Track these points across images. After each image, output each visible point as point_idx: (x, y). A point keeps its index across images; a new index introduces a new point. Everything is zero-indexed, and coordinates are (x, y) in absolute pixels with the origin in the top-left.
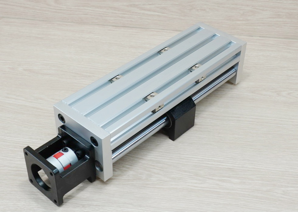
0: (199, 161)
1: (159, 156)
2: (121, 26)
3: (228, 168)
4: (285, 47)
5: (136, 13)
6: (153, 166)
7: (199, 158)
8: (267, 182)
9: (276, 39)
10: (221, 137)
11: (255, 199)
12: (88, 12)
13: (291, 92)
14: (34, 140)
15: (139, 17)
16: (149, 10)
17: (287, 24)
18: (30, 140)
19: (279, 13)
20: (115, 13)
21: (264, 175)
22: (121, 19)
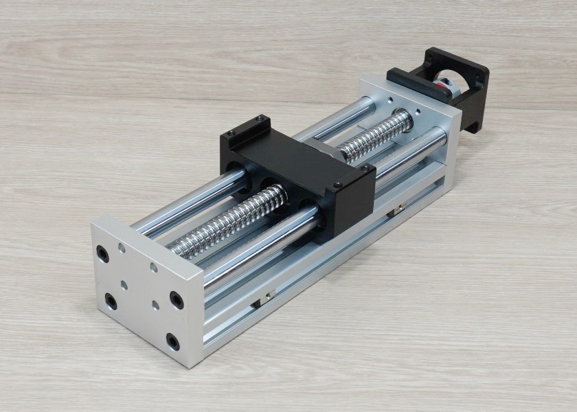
0: (402, 340)
1: (323, 336)
2: (200, 99)
3: (460, 350)
4: (532, 124)
5: (229, 69)
6: (315, 354)
7: (401, 335)
8: (540, 370)
9: (513, 111)
10: (436, 294)
11: (521, 401)
12: (130, 72)
13: (557, 206)
14: (65, 323)
15: (236, 77)
16: (256, 63)
17: (533, 78)
18: (57, 322)
19: (515, 58)
20: (186, 72)
21: (531, 357)
22: (198, 83)
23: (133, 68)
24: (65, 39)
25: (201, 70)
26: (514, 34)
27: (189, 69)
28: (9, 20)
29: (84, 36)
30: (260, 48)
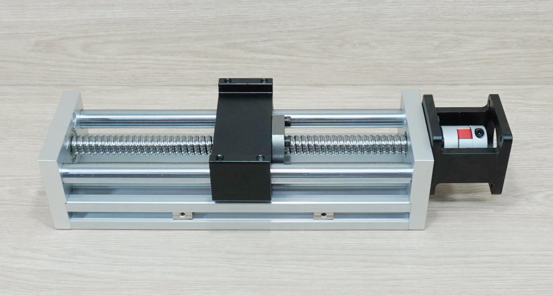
2: (211, 85)
4: (519, 101)
5: (238, 58)
15: (245, 65)
19: (504, 40)
20: (199, 61)
22: (210, 71)
23: (150, 60)
24: (86, 37)
25: (212, 59)
26: (503, 19)
27: (202, 59)
28: (33, 21)
29: (103, 33)
30: (266, 39)
